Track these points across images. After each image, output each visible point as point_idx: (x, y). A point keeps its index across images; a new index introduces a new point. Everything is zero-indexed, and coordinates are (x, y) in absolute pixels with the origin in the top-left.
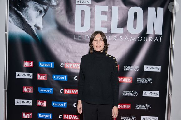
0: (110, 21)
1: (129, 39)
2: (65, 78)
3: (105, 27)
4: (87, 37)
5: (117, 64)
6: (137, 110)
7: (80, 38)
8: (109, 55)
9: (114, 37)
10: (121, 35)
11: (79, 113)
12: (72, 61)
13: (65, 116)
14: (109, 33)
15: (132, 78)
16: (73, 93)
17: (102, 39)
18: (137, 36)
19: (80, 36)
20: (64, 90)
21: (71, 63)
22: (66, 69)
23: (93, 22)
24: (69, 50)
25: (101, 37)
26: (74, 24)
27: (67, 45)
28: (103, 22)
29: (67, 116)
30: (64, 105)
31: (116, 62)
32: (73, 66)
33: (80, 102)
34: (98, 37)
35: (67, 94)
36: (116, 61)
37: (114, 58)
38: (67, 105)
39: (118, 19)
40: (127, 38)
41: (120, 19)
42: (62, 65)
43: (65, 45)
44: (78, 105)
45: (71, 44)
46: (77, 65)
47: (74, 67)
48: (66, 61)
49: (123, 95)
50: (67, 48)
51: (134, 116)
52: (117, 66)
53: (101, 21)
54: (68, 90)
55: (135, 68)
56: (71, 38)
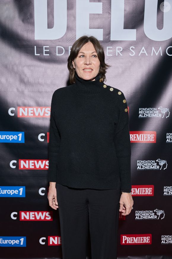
0: (108, 15)
1: (149, 53)
2: (19, 137)
3: (98, 28)
4: (60, 51)
5: (125, 106)
6: (166, 196)
7: (46, 53)
8: (109, 87)
9: (118, 49)
10: (132, 43)
11: (52, 207)
12: (32, 103)
13: (23, 214)
14: (107, 40)
15: (155, 132)
16: (38, 167)
17: (96, 54)
18: (165, 45)
19: (46, 49)
20: (18, 162)
21: (30, 106)
22: (19, 118)
23: (73, 18)
24: (26, 80)
25: (95, 51)
26: (33, 24)
27: (20, 68)
28: (93, 17)
29: (26, 214)
30: (20, 192)
31: (124, 101)
32: (34, 113)
33: (53, 185)
34: (88, 49)
35: (25, 169)
36: (124, 99)
37: (120, 93)
38: (27, 192)
39: (125, 10)
40: (143, 51)
41: (129, 8)
42: (12, 112)
43: (15, 68)
44: (50, 191)
45: (29, 66)
46: (44, 109)
47: (37, 114)
48: (20, 102)
49: (138, 168)
50: (20, 76)
51: (160, 209)
52: (126, 110)
53: (90, 14)
54: (27, 161)
55: (161, 113)
56: (27, 53)
